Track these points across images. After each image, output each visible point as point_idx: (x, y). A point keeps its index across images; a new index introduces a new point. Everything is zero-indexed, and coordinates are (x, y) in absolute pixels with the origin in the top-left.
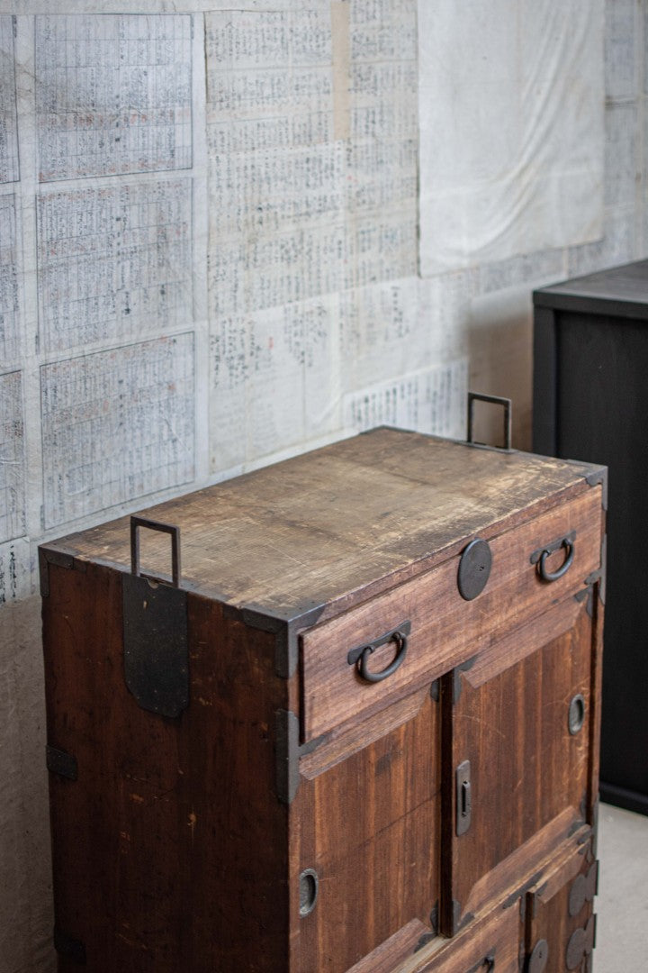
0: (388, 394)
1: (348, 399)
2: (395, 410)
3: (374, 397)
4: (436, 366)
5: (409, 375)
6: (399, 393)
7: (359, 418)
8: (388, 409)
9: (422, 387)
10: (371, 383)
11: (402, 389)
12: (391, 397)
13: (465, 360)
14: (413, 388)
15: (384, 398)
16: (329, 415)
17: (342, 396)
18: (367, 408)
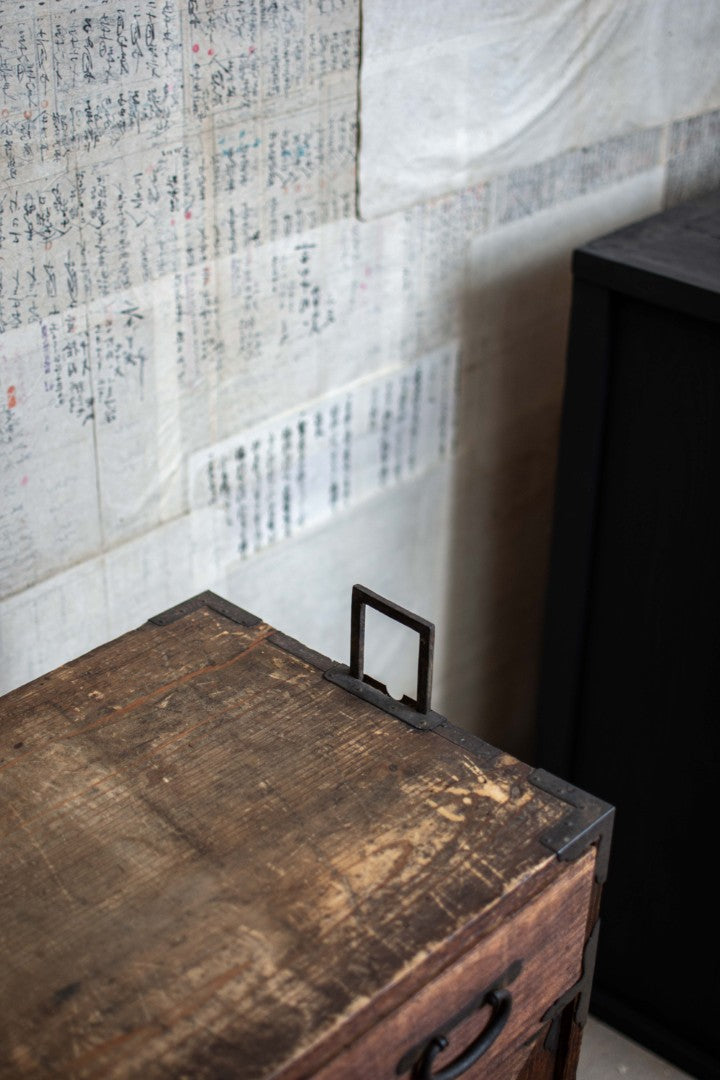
0: (287, 434)
1: (200, 461)
2: (302, 457)
3: (256, 445)
4: (391, 369)
5: (334, 394)
6: (311, 429)
7: (225, 487)
8: (288, 459)
9: (361, 410)
10: (249, 424)
11: (319, 420)
12: (295, 438)
13: (453, 348)
14: (342, 415)
15: (279, 443)
16: (156, 497)
17: (185, 459)
18: (241, 469)
